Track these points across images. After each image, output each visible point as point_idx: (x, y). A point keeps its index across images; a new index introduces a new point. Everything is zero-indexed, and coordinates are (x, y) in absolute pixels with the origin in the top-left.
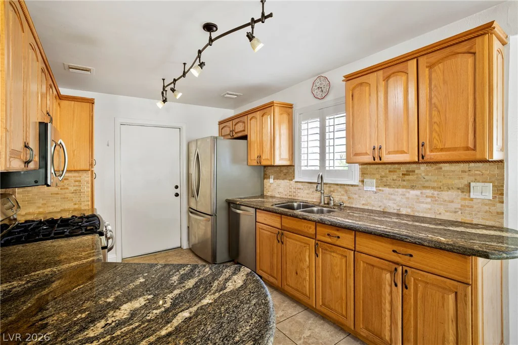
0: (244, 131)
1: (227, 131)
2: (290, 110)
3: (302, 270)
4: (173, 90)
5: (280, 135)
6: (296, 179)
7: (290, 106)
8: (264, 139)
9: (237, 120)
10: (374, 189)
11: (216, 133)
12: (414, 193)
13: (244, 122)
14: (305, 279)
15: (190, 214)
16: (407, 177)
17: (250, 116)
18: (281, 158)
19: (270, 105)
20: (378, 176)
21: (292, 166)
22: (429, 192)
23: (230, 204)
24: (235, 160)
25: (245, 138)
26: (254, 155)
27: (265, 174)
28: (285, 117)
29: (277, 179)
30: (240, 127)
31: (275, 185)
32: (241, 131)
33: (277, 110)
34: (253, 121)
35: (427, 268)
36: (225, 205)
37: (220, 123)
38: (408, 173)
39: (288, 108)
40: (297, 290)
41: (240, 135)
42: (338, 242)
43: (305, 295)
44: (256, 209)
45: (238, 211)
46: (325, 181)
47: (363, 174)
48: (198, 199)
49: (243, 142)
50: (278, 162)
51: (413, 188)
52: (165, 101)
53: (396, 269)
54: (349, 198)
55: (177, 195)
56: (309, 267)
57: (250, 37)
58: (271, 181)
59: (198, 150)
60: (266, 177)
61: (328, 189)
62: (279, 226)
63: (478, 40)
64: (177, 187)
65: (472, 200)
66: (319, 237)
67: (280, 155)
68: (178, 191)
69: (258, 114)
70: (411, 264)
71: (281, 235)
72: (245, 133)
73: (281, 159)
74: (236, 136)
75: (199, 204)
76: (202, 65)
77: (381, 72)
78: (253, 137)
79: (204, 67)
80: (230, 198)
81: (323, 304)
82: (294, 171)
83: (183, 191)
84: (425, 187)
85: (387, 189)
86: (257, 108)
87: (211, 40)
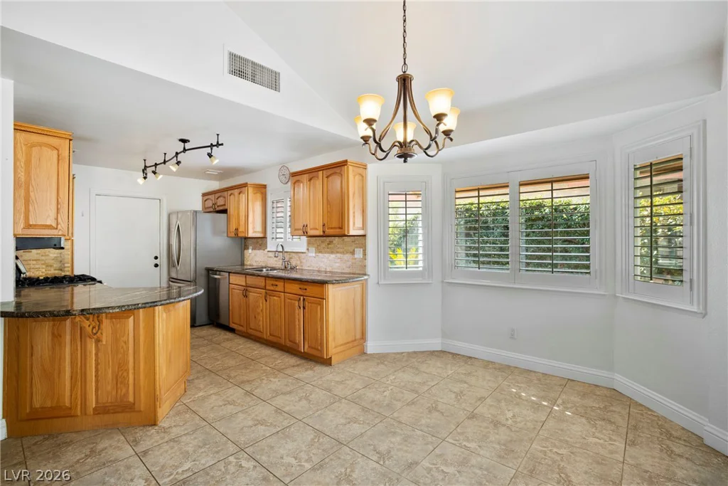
0: (225, 205)
1: (209, 204)
2: (264, 190)
3: (259, 314)
4: (154, 173)
5: (253, 211)
6: (268, 249)
7: (265, 186)
8: (241, 214)
9: (219, 194)
10: (314, 255)
11: (199, 207)
12: (333, 256)
13: (225, 197)
14: (260, 320)
15: (171, 283)
16: (330, 246)
17: (230, 192)
18: (254, 230)
19: (245, 185)
20: (316, 246)
21: (265, 238)
22: (339, 255)
23: (209, 271)
24: (215, 232)
25: (225, 211)
26: (233, 227)
27: (245, 245)
28: (259, 196)
29: (255, 249)
30: (220, 201)
31: (253, 255)
32: (222, 205)
33: (251, 190)
34: (232, 196)
35: (312, 295)
36: (204, 272)
37: (204, 195)
38: (330, 243)
39: (262, 189)
40: (256, 330)
41: (221, 208)
42: (277, 289)
43: (260, 331)
44: (229, 273)
45: (216, 277)
46: (285, 250)
47: (309, 243)
48: (178, 268)
49: (223, 216)
50: (251, 234)
51: (332, 253)
52: (145, 178)
53: (300, 299)
54: (301, 262)
55: (156, 265)
56: (262, 311)
57: (210, 155)
58: (250, 251)
59: (178, 222)
60: (246, 248)
61: (288, 256)
62: (244, 284)
63: (343, 167)
64: (156, 258)
65: (355, 259)
66: (267, 288)
67: (254, 228)
68: (157, 261)
69: (236, 192)
70: (307, 294)
71: (246, 291)
72: (226, 207)
73: (254, 232)
74: (217, 209)
75: (180, 272)
76: (178, 163)
77: (307, 175)
78: (232, 210)
79: (180, 165)
80: (209, 266)
81: (270, 335)
82: (266, 242)
83: (163, 261)
84: (337, 252)
85: (320, 255)
86: (235, 186)
87: (185, 150)
